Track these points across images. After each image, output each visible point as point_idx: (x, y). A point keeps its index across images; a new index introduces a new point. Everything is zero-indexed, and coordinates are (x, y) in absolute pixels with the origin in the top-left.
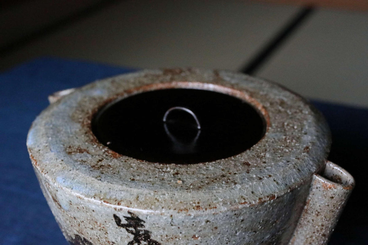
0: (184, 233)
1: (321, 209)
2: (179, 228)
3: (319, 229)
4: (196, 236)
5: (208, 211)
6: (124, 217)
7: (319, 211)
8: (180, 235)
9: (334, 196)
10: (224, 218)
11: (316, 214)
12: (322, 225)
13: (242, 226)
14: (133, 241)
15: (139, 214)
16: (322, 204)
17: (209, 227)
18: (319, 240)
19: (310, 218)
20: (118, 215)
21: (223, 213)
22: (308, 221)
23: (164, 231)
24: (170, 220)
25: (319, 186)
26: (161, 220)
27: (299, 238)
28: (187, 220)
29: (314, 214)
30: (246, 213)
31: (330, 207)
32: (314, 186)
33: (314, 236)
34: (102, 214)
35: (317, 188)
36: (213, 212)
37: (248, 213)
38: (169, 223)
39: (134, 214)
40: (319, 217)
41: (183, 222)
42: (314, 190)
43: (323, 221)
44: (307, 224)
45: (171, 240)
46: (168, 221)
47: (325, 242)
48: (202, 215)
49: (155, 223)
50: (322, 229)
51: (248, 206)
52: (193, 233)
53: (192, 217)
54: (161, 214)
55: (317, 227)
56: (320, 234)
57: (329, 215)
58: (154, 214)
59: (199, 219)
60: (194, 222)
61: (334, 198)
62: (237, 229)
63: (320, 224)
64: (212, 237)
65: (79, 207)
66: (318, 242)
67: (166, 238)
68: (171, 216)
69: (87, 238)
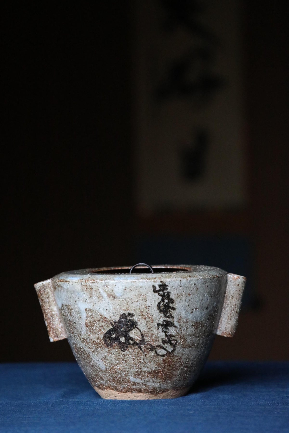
0: (185, 291)
1: (233, 294)
2: (183, 288)
3: (234, 308)
4: (190, 294)
5: (195, 278)
6: (158, 285)
7: (233, 295)
8: (183, 293)
9: (239, 284)
10: (201, 283)
11: (231, 298)
12: (235, 305)
13: (207, 290)
14: (161, 301)
15: (166, 281)
16: (234, 290)
17: (195, 287)
18: (235, 316)
19: (229, 301)
20: (155, 285)
21: (200, 279)
22: (228, 304)
23: (177, 291)
24: (180, 283)
25: (231, 279)
26: (176, 284)
27: (224, 317)
28: (187, 283)
29: (230, 298)
30: (208, 282)
31: (238, 291)
32: (229, 281)
33: (232, 313)
34: (146, 287)
35: (230, 281)
36: (197, 279)
37: (209, 282)
38: (179, 285)
39: (163, 282)
40: (233, 300)
41: (185, 284)
42: (229, 283)
43: (235, 302)
44: (228, 306)
45: (179, 297)
46: (178, 284)
47: (237, 318)
48: (193, 280)
49: (173, 286)
50: (235, 308)
51: (209, 278)
52: (189, 291)
53: (189, 281)
54: (176, 280)
55: (233, 307)
56: (235, 311)
57: (238, 297)
58: (173, 281)
59: (191, 282)
60: (189, 284)
61: (239, 285)
62: (205, 291)
63: (234, 304)
64: (196, 295)
65: (131, 289)
66: (234, 317)
67: (177, 295)
68: (180, 280)
69: (131, 312)
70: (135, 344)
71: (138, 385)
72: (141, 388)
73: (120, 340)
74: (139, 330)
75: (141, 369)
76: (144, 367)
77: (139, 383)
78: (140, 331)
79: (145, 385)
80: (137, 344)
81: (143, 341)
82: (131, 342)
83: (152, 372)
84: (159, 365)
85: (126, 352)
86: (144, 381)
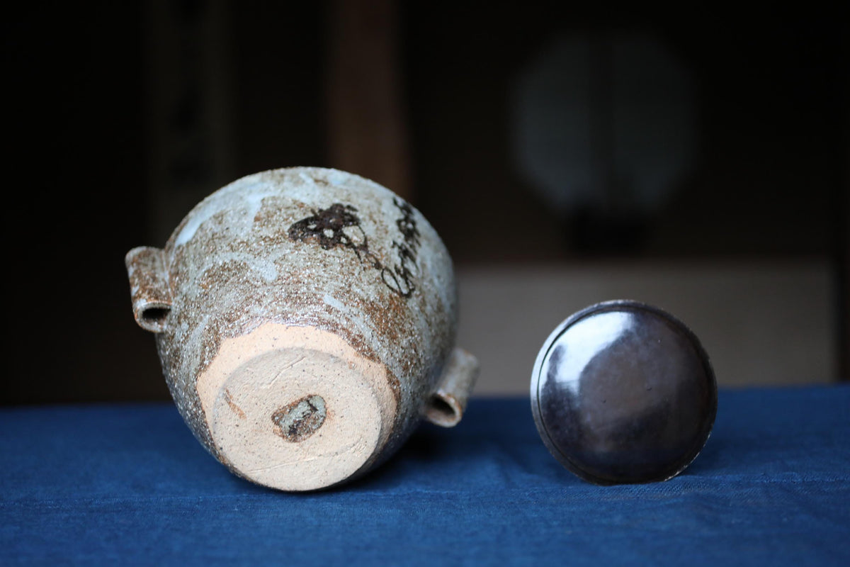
14: (402, 220)
20: (396, 198)
69: (352, 205)
70: (350, 244)
71: (336, 313)
72: (338, 322)
73: (323, 232)
74: (362, 231)
75: (350, 286)
76: (357, 285)
77: (338, 312)
78: (364, 233)
79: (348, 320)
80: (354, 248)
81: (364, 247)
82: (343, 240)
83: (368, 302)
84: (382, 299)
85: (330, 252)
86: (348, 311)
